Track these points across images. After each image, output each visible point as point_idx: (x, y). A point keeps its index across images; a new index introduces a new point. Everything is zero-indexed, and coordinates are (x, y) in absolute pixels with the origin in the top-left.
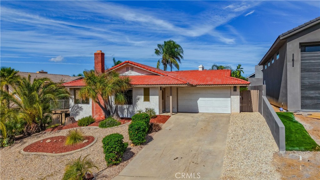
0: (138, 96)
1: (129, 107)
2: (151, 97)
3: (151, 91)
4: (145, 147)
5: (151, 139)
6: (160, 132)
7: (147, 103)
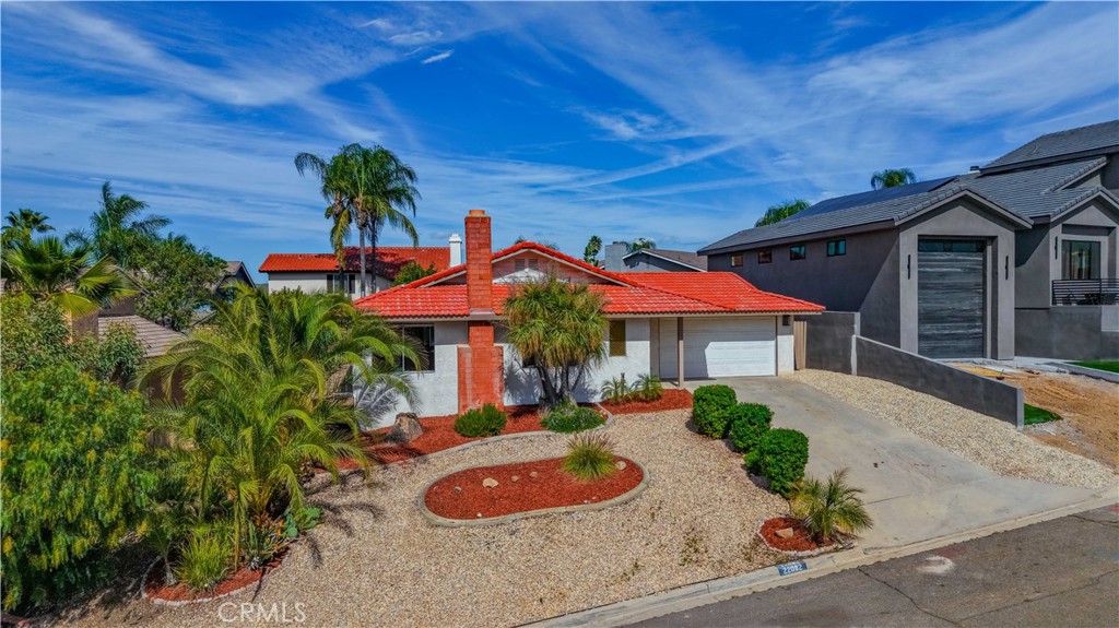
2: (628, 343)
3: (629, 330)
7: (618, 359)
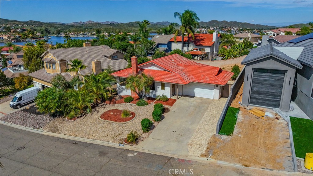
0: (158, 86)
1: (153, 92)
2: (165, 87)
3: (165, 84)
4: (160, 122)
5: (163, 118)
6: (169, 112)
7: (163, 90)
